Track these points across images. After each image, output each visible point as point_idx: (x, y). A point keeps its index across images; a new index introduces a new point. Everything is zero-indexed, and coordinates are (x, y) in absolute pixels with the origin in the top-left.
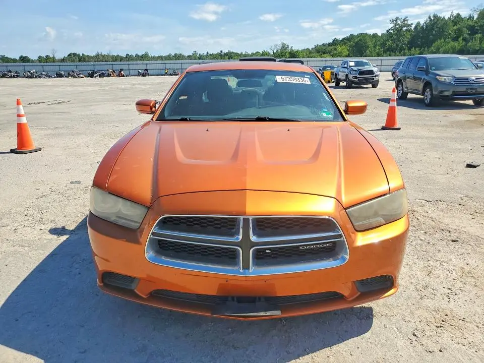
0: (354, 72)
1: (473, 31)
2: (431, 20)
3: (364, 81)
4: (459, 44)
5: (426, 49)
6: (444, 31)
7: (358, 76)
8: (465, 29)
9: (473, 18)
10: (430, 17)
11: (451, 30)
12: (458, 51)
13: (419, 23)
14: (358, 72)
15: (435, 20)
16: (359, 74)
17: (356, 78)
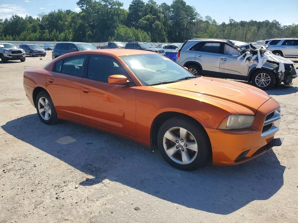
0: (7, 52)
1: (42, 27)
2: (14, 18)
3: (16, 58)
4: (37, 35)
5: (17, 36)
6: (25, 26)
7: (11, 54)
8: (37, 26)
9: (40, 20)
10: (13, 17)
11: (30, 26)
12: (38, 39)
13: (6, 20)
14: (11, 52)
15: (17, 19)
16: (12, 53)
17: (10, 55)
